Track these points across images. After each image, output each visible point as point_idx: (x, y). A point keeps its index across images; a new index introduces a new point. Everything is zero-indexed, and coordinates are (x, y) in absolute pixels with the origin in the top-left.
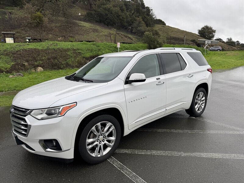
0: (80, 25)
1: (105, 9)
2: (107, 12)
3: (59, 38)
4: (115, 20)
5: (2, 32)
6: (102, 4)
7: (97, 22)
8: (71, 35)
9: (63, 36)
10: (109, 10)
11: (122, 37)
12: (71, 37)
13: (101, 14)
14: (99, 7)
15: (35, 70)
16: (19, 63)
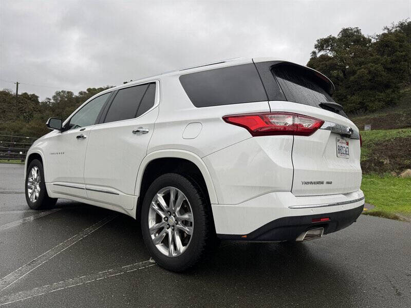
15: (398, 173)
16: (375, 159)
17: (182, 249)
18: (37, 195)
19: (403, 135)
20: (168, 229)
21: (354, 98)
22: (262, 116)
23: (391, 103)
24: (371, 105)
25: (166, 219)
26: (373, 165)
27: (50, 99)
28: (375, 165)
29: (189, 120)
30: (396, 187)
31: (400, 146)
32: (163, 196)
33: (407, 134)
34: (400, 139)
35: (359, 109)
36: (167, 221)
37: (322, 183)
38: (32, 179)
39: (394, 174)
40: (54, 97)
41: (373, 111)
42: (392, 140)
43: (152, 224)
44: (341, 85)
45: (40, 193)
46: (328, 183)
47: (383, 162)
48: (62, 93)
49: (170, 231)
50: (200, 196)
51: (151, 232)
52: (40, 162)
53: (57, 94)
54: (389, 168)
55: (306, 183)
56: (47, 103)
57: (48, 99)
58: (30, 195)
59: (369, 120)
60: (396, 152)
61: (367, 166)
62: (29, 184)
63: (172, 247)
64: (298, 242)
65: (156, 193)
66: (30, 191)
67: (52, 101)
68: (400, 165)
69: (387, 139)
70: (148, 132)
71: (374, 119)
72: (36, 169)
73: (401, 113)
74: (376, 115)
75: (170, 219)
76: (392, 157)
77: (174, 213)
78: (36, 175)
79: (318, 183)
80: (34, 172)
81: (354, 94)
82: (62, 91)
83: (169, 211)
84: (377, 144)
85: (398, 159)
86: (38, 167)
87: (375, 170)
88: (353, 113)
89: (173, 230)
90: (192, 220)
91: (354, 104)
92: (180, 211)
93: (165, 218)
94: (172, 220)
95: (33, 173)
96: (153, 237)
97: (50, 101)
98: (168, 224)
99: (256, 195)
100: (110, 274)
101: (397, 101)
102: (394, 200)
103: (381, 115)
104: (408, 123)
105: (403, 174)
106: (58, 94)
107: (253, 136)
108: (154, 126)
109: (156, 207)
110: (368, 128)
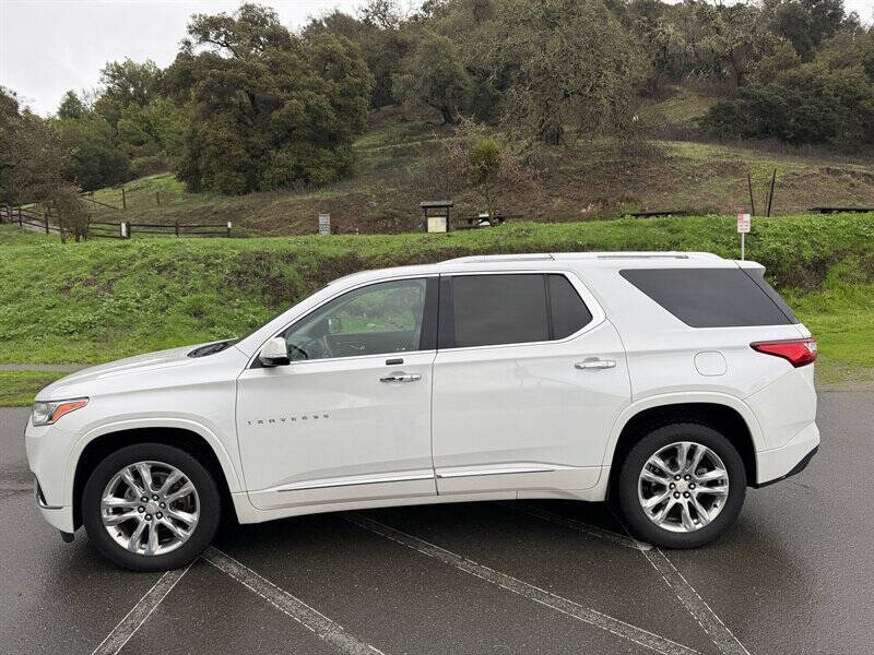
0: (669, 155)
1: (792, 83)
2: (797, 93)
3: (585, 207)
4: (833, 120)
5: (422, 204)
6: (780, 67)
7: (747, 135)
8: (630, 193)
9: (597, 202)
10: (807, 84)
11: (852, 185)
12: (628, 200)
13: (769, 105)
14: (767, 77)
20: (678, 498)
21: (282, 155)
23: (345, 173)
25: (673, 486)
35: (295, 180)
58: (121, 541)
59: (320, 204)
62: (105, 515)
65: (652, 455)
71: (329, 202)
73: (368, 192)
74: (328, 194)
75: (680, 485)
77: (687, 475)
81: (280, 148)
83: (677, 476)
88: (286, 187)
89: (689, 497)
90: (726, 477)
91: (285, 169)
94: (684, 485)
101: (354, 168)
103: (336, 194)
104: (383, 212)
107: (795, 367)
108: (627, 356)
110: (324, 220)
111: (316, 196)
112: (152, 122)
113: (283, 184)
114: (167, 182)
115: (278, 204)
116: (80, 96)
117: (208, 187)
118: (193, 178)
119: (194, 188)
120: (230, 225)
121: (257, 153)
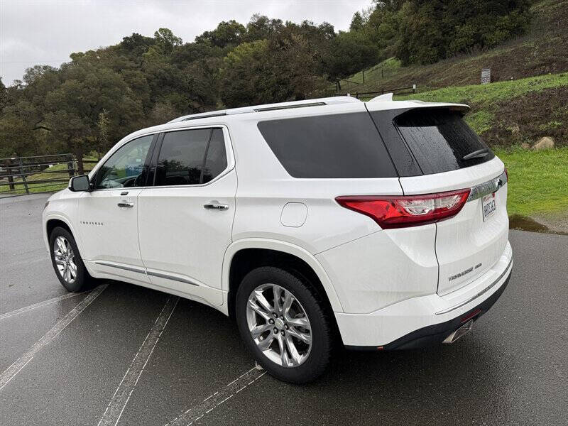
15: (531, 145)
16: (499, 128)
17: (299, 358)
18: (74, 274)
19: (538, 88)
20: (276, 333)
21: (465, 28)
22: (393, 200)
23: (517, 31)
24: (489, 36)
25: (272, 321)
26: (497, 136)
27: (20, 82)
28: (500, 136)
29: (286, 199)
30: (530, 169)
31: (534, 105)
32: (263, 293)
33: (542, 86)
34: (534, 93)
35: (472, 46)
36: (274, 323)
37: (471, 270)
38: (60, 251)
39: (525, 146)
40: (26, 77)
41: (493, 46)
42: (523, 97)
43: (252, 326)
44: (446, 10)
45: (78, 272)
46: (477, 267)
47: (511, 131)
48: (35, 70)
49: (279, 337)
50: (316, 300)
51: (254, 336)
52: (66, 231)
53: (28, 72)
54: (518, 138)
55: (453, 278)
56: (16, 87)
57: (17, 81)
58: (62, 273)
59: (487, 61)
60: (527, 115)
61: (489, 139)
62: (57, 259)
63: (286, 356)
64: (445, 344)
65: (253, 290)
66: (60, 267)
67: (24, 84)
68: (533, 132)
69: (515, 96)
70: (227, 208)
71: (495, 58)
72: (63, 239)
73: (532, 45)
74: (497, 52)
75: (277, 322)
76: (523, 122)
77: (282, 315)
78: (64, 246)
79: (466, 272)
80: (61, 242)
81: (464, 22)
82: (36, 67)
83: (274, 313)
84: (502, 105)
85: (531, 124)
86: (64, 236)
87: (501, 143)
88: (465, 52)
89: (284, 335)
90: (309, 328)
91: (466, 39)
92: (289, 313)
93: (269, 320)
94: (280, 323)
95: (59, 245)
96: (257, 341)
97: (22, 84)
98: (275, 328)
99: (392, 302)
100: (219, 400)
101: (527, 26)
102: (529, 192)
103: (504, 51)
104: (542, 60)
105: (538, 145)
106: (30, 72)
107: (383, 229)
108: (236, 201)
109: (256, 307)
110: (486, 74)
111: (486, 56)
112: (399, 22)
113: (464, 51)
114: (391, 62)
115: (454, 66)
116: (361, 15)
117: (415, 61)
118: (405, 56)
119: (406, 64)
120: (414, 87)
121: (447, 31)
